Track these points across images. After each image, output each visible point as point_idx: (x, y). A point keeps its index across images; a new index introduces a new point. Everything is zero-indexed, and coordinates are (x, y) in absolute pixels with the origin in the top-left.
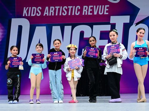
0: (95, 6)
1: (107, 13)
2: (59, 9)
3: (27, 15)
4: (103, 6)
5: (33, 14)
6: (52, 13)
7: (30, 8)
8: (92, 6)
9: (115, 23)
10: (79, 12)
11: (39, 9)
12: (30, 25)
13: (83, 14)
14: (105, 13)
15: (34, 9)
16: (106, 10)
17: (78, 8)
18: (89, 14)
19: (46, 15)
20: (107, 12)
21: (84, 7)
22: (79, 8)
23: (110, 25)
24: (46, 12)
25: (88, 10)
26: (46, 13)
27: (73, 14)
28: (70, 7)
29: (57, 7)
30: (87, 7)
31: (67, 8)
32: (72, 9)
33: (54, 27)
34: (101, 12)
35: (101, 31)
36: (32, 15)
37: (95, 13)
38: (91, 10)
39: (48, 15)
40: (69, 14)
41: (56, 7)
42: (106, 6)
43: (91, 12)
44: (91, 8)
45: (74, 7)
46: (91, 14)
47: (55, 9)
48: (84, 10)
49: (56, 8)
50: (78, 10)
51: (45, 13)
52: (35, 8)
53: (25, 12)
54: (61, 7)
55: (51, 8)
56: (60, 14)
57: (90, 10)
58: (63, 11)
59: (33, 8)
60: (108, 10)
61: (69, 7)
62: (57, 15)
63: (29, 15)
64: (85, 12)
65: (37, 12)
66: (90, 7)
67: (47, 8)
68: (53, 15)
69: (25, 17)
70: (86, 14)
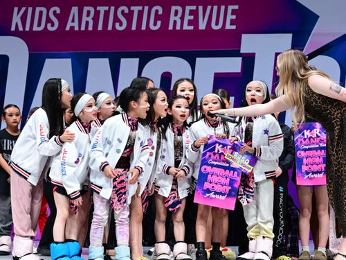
0: (201, 8)
1: (234, 27)
2: (107, 14)
3: (21, 29)
4: (223, 8)
5: (39, 25)
6: (87, 23)
7: (30, 9)
8: (194, 8)
9: (254, 54)
10: (159, 23)
11: (55, 12)
12: (30, 54)
13: (171, 27)
14: (228, 27)
15: (41, 13)
16: (230, 17)
17: (157, 11)
18: (186, 27)
19: (72, 28)
20: (232, 22)
21: (174, 8)
22: (160, 12)
23: (241, 58)
24: (73, 21)
25: (182, 18)
26: (72, 24)
27: (144, 27)
28: (136, 9)
29: (102, 9)
30: (180, 9)
31: (126, 11)
32: (141, 13)
33: (91, 61)
34: (217, 24)
35: (216, 74)
36: (36, 28)
37: (202, 26)
38: (192, 18)
39: (76, 28)
40: (134, 28)
41: (98, 8)
42: (230, 8)
43: (190, 23)
44: (191, 13)
45: (146, 8)
46: (191, 28)
47: (97, 13)
48: (172, 18)
49: (99, 11)
50: (157, 17)
51: (69, 24)
52: (44, 10)
53: (16, 18)
54: (113, 9)
55: (86, 9)
56: (110, 28)
57: (188, 17)
58: (116, 19)
59: (38, 9)
60: (234, 17)
61: (132, 8)
62: (100, 28)
63: (27, 29)
64: (175, 22)
65: (49, 20)
66: (188, 8)
67: (75, 10)
68: (90, 28)
69: (17, 33)
70: (178, 28)
